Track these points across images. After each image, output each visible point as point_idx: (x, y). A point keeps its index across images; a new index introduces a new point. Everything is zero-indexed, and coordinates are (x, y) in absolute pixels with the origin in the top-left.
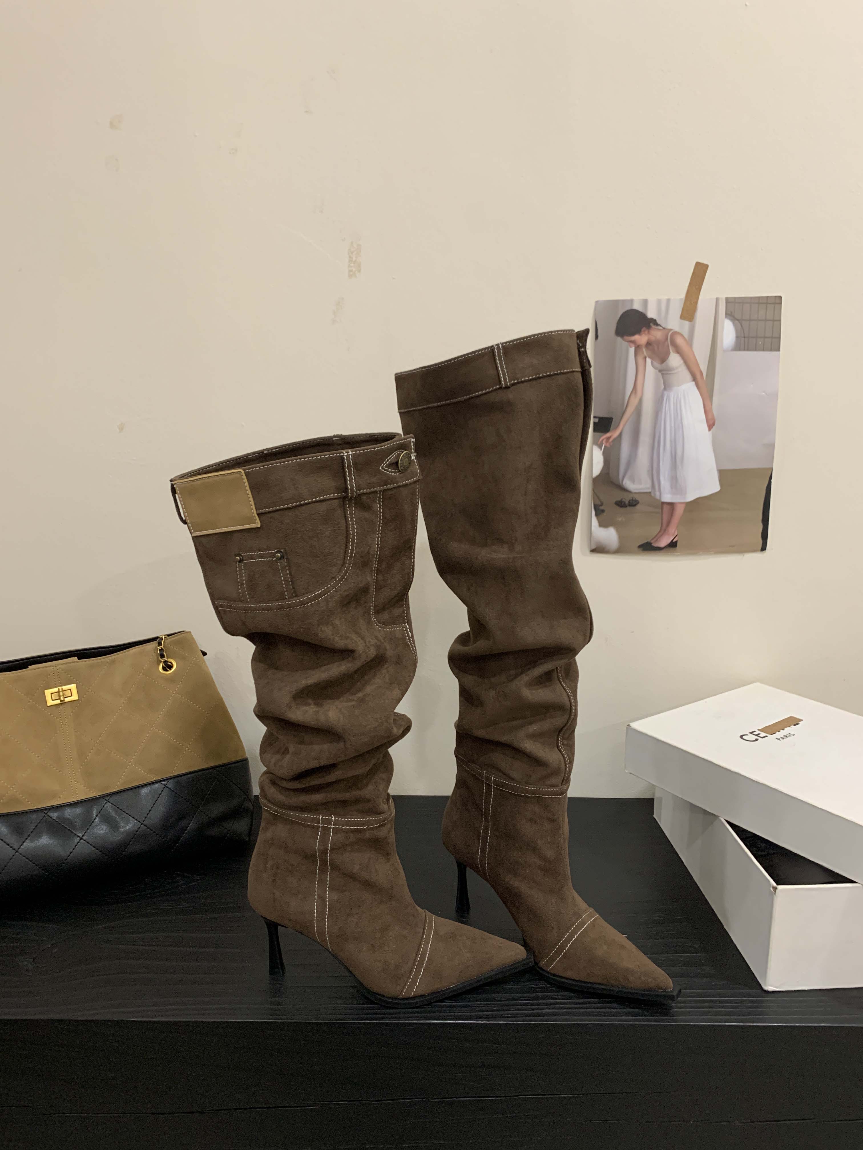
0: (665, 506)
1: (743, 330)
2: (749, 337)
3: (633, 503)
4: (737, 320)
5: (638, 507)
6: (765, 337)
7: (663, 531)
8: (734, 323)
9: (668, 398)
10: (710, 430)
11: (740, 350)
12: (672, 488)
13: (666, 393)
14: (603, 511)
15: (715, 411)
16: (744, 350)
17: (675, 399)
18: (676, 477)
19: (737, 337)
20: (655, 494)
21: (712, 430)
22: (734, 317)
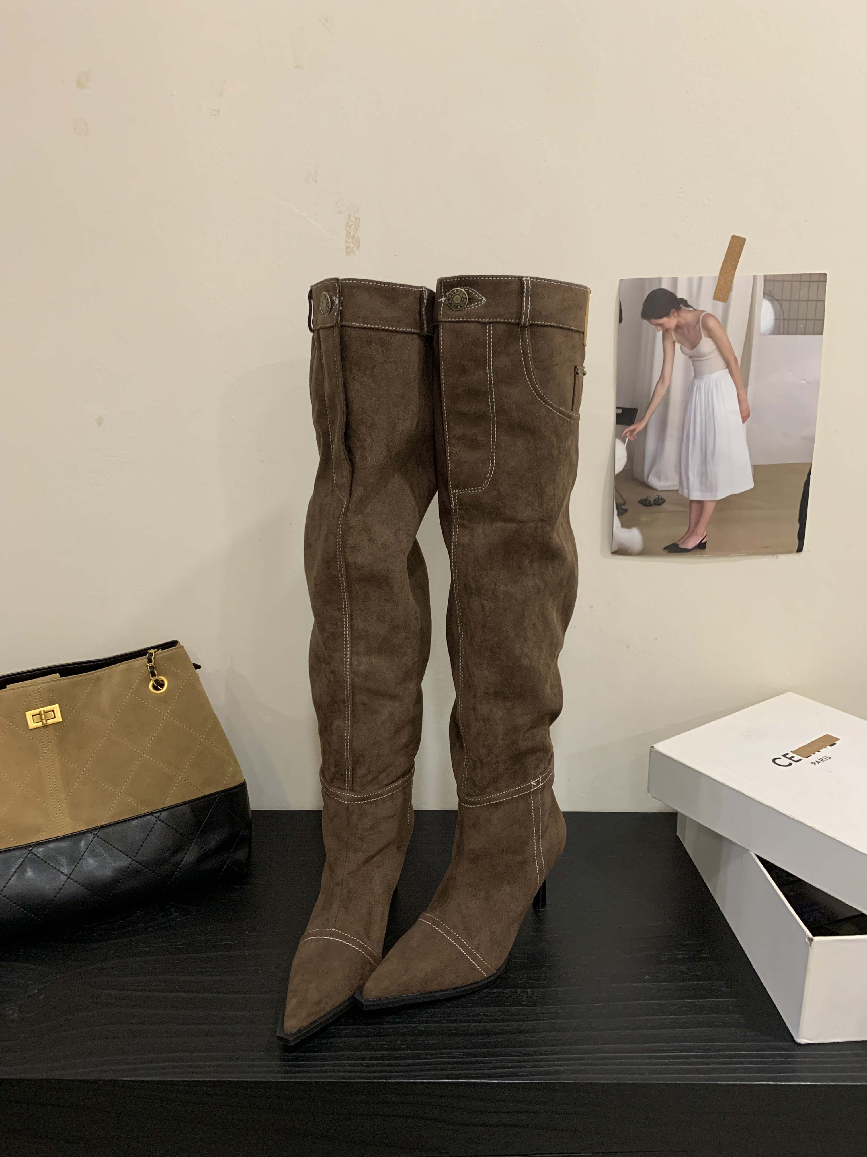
0: (694, 505)
1: (783, 312)
2: (789, 319)
3: (659, 502)
4: (777, 300)
5: (664, 506)
6: (806, 319)
7: (691, 532)
8: (773, 304)
9: (699, 387)
10: (744, 422)
11: (779, 334)
12: (701, 484)
13: (696, 381)
14: (626, 511)
15: (750, 401)
16: (784, 334)
17: (706, 387)
18: (706, 473)
19: (776, 319)
20: (682, 491)
21: (746, 421)
22: (773, 297)
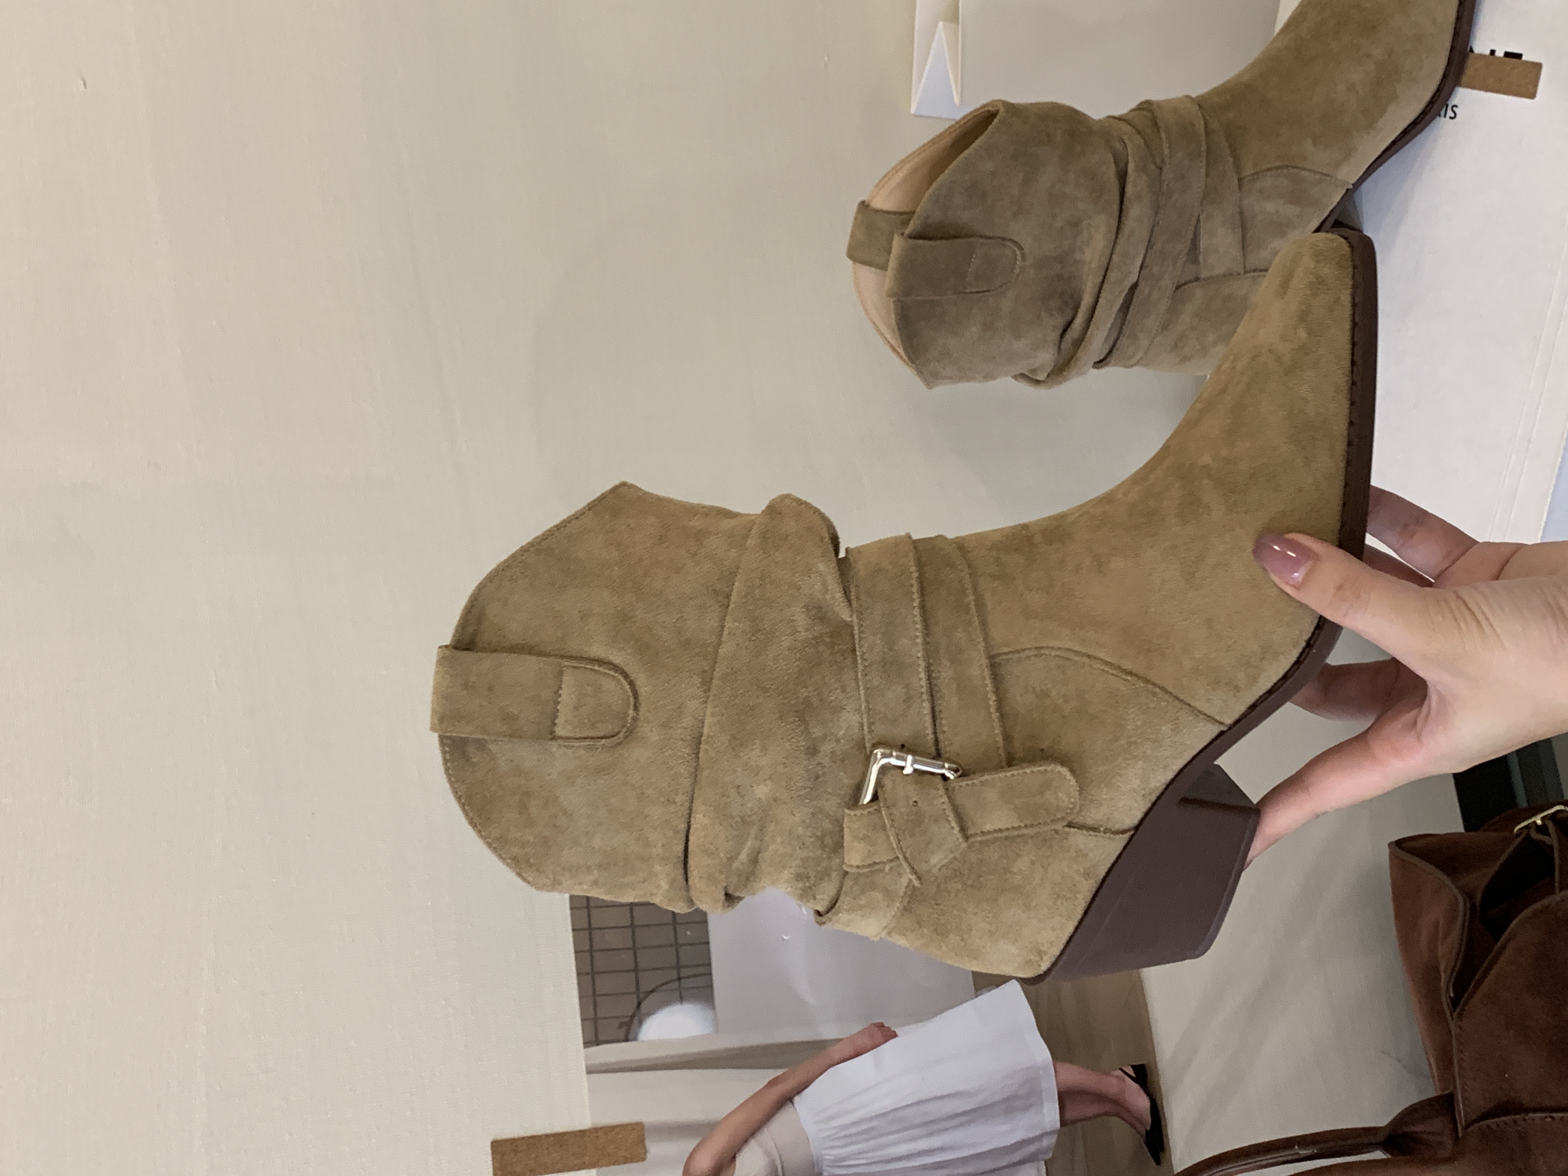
0: (1069, 1116)
1: (662, 985)
2: (677, 968)
4: (639, 1004)
8: (649, 1014)
10: (895, 1035)
11: (711, 987)
12: (1027, 1108)
15: (855, 1028)
16: (710, 974)
18: (1005, 1100)
19: (681, 999)
20: (1048, 1150)
21: (892, 1029)
22: (632, 1017)
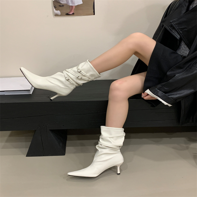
3: (63, 6)
5: (64, 6)
7: (71, 11)
14: (56, 7)
